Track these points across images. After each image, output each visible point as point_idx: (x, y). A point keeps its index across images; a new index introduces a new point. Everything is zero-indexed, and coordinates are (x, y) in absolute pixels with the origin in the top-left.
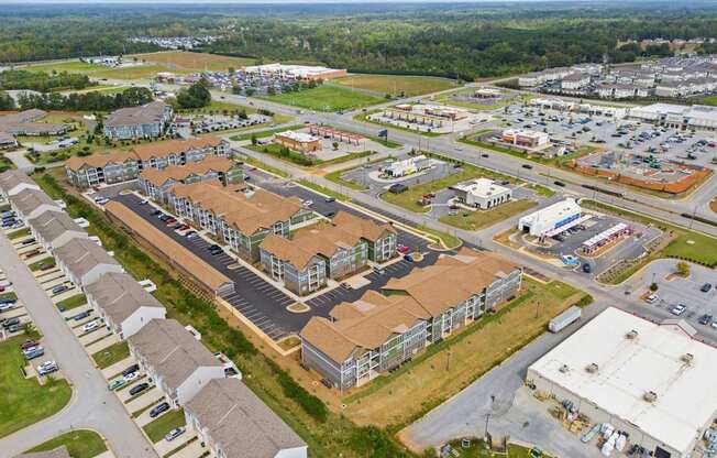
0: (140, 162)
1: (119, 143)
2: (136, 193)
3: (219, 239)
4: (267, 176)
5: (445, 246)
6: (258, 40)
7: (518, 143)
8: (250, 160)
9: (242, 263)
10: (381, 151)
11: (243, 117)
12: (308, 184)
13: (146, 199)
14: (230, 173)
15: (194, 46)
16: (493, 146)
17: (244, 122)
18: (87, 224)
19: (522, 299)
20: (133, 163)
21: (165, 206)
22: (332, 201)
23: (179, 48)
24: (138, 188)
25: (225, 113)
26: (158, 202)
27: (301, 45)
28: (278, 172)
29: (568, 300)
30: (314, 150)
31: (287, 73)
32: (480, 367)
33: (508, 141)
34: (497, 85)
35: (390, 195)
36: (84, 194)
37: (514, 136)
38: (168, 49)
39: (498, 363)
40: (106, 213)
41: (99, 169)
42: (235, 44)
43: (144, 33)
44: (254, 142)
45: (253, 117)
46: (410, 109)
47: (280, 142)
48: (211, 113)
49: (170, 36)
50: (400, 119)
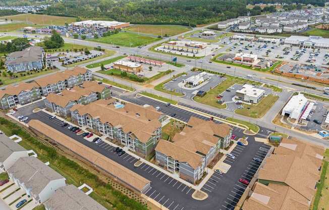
0: (40, 88)
1: (19, 75)
2: (44, 110)
3: (117, 142)
4: (121, 91)
5: (253, 132)
6: (72, 7)
7: (244, 61)
8: (106, 81)
9: (143, 160)
10: (176, 70)
11: (87, 53)
12: (148, 95)
13: (53, 114)
14: (103, 93)
15: (37, 11)
16: (232, 63)
17: (90, 56)
18: (20, 139)
20: (37, 90)
21: (69, 119)
22: (169, 105)
23: (29, 12)
24: (44, 106)
25: (76, 51)
26: (62, 117)
27: (95, 9)
28: (126, 87)
30: (139, 72)
31: (99, 25)
33: (238, 60)
34: (208, 28)
35: (198, 98)
36: (8, 114)
37: (242, 57)
38: (23, 13)
40: (30, 128)
41: (15, 96)
42: (60, 10)
43: (4, 4)
44: (102, 68)
45: (94, 53)
46: (175, 44)
47: (118, 67)
48: (67, 51)
49: (20, 5)
50: (174, 50)
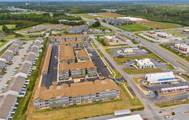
0: (65, 39)
5: (114, 77)
7: (179, 49)
8: (93, 42)
10: (130, 44)
11: (104, 30)
18: (42, 51)
19: (116, 101)
20: (63, 39)
28: (95, 46)
29: (134, 106)
31: (128, 19)
32: (80, 117)
33: (176, 48)
35: (116, 58)
37: (178, 47)
39: (86, 118)
41: (56, 39)
44: (98, 37)
45: (106, 31)
46: (154, 33)
48: (97, 29)
50: (148, 36)
